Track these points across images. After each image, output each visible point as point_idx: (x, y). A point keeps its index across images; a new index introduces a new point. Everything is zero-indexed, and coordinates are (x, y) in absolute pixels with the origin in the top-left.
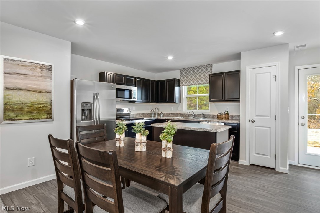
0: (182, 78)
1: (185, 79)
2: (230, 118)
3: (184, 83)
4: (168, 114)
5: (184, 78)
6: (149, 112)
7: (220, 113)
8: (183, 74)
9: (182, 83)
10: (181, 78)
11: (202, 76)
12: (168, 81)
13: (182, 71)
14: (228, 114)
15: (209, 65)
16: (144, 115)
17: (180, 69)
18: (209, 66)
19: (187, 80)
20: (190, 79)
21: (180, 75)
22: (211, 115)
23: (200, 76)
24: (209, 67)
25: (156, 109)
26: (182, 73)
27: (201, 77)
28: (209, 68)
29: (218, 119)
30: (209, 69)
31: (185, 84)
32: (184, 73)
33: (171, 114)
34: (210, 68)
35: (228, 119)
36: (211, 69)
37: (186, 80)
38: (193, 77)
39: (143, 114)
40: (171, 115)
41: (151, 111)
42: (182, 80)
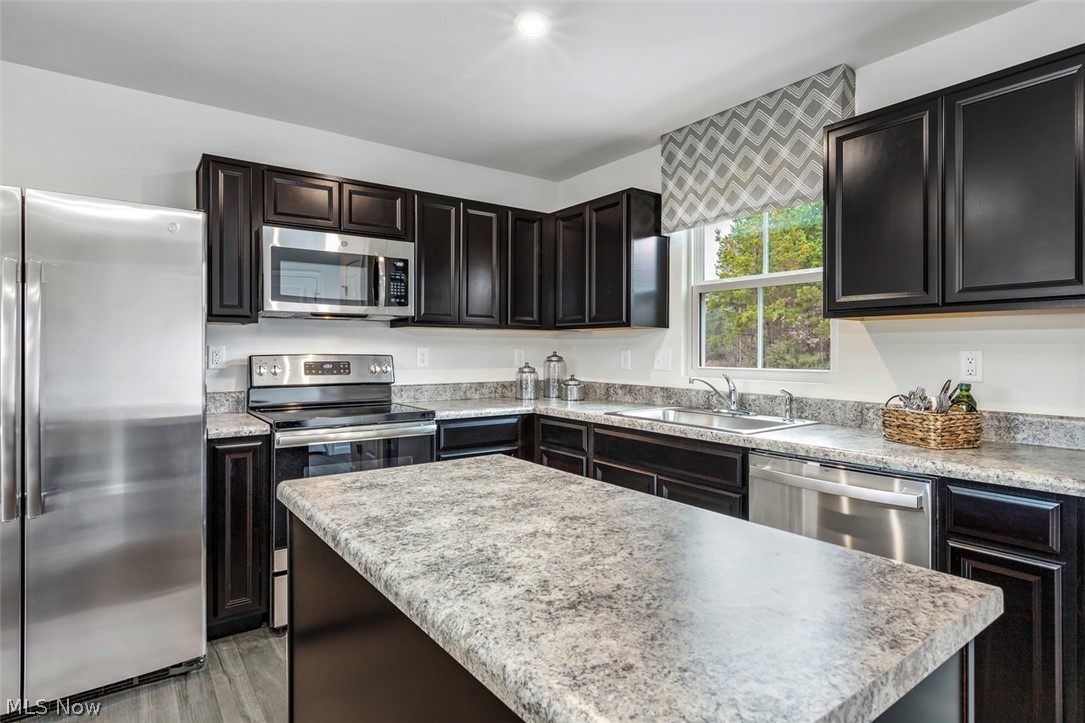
0: (671, 185)
1: (686, 188)
2: (990, 436)
3: (680, 212)
4: (608, 387)
5: (681, 183)
6: (509, 375)
7: (903, 397)
8: (675, 163)
9: (672, 213)
10: (665, 187)
11: (784, 152)
12: (596, 210)
13: (671, 146)
14: (972, 408)
15: (828, 72)
16: (485, 391)
17: (663, 136)
18: (826, 82)
19: (700, 189)
20: (713, 184)
21: (664, 171)
22: (844, 404)
23: (770, 157)
24: (833, 87)
25: (549, 360)
26: (670, 158)
27: (777, 162)
28: (828, 92)
29: (889, 438)
30: (829, 104)
31: (688, 220)
32: (680, 155)
33: (623, 387)
34: (837, 92)
35: (974, 444)
36: (845, 101)
37: (691, 197)
38: (733, 168)
39: (481, 385)
40: (620, 392)
41: (521, 371)
42: (672, 195)
